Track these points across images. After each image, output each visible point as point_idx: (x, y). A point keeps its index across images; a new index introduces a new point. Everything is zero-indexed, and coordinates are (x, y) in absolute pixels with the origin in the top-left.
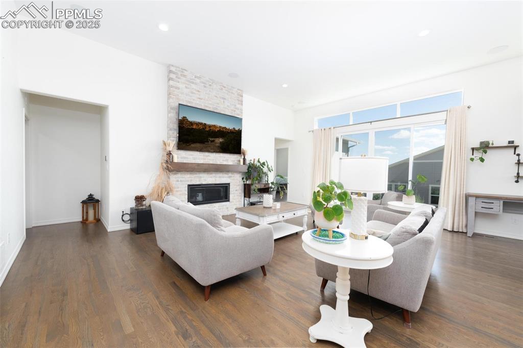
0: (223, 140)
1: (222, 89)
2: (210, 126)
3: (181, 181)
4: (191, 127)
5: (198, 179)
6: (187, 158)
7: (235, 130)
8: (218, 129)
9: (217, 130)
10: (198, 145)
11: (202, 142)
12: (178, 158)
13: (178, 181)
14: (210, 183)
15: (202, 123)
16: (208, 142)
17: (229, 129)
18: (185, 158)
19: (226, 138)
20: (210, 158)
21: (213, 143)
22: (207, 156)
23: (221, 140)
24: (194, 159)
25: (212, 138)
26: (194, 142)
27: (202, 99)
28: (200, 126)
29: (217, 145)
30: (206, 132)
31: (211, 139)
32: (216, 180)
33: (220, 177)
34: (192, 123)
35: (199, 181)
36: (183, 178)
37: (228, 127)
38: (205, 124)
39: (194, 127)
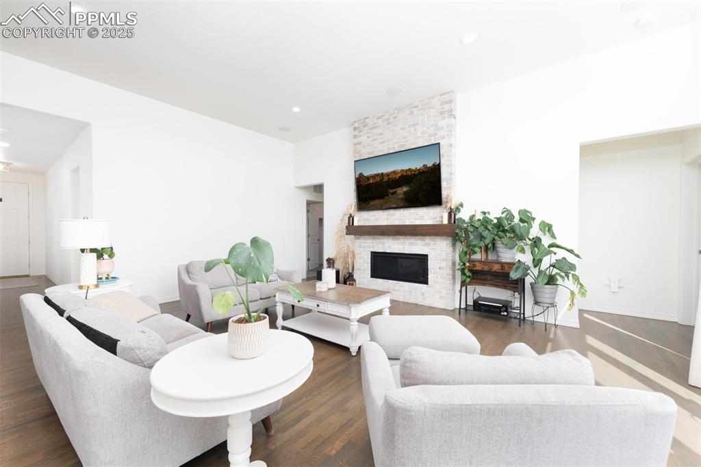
0: (408, 188)
1: (412, 113)
2: (388, 175)
3: (364, 247)
4: (368, 182)
5: (381, 246)
6: (369, 220)
7: (427, 168)
8: (400, 175)
9: (397, 176)
10: (377, 202)
11: (381, 197)
12: (359, 220)
13: (360, 246)
14: (396, 251)
15: (379, 174)
16: (388, 195)
17: (416, 170)
18: (367, 220)
19: (412, 185)
20: (395, 217)
21: (395, 195)
22: (392, 215)
23: (405, 189)
24: (376, 220)
25: (392, 189)
26: (373, 199)
27: (384, 142)
28: (377, 178)
29: (400, 196)
30: (385, 184)
31: (391, 191)
32: (403, 248)
33: (410, 244)
34: (368, 178)
35: (383, 248)
36: (365, 243)
37: (413, 167)
38: (382, 174)
39: (371, 181)
